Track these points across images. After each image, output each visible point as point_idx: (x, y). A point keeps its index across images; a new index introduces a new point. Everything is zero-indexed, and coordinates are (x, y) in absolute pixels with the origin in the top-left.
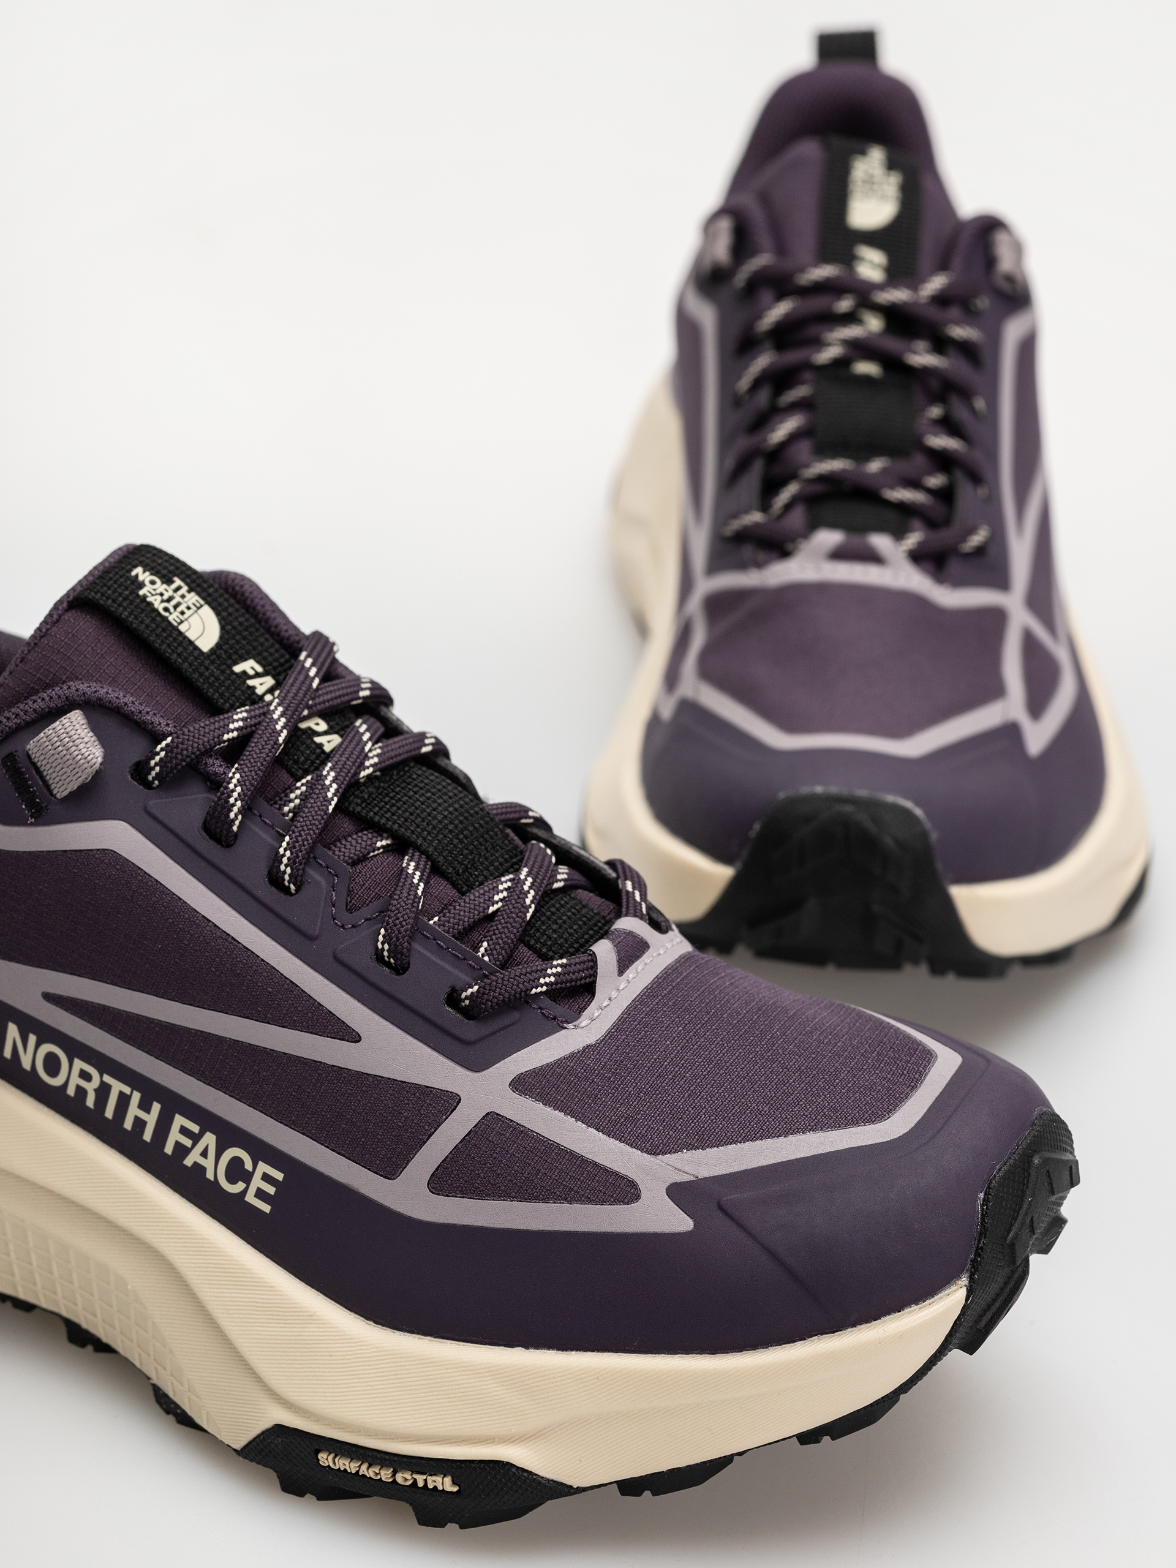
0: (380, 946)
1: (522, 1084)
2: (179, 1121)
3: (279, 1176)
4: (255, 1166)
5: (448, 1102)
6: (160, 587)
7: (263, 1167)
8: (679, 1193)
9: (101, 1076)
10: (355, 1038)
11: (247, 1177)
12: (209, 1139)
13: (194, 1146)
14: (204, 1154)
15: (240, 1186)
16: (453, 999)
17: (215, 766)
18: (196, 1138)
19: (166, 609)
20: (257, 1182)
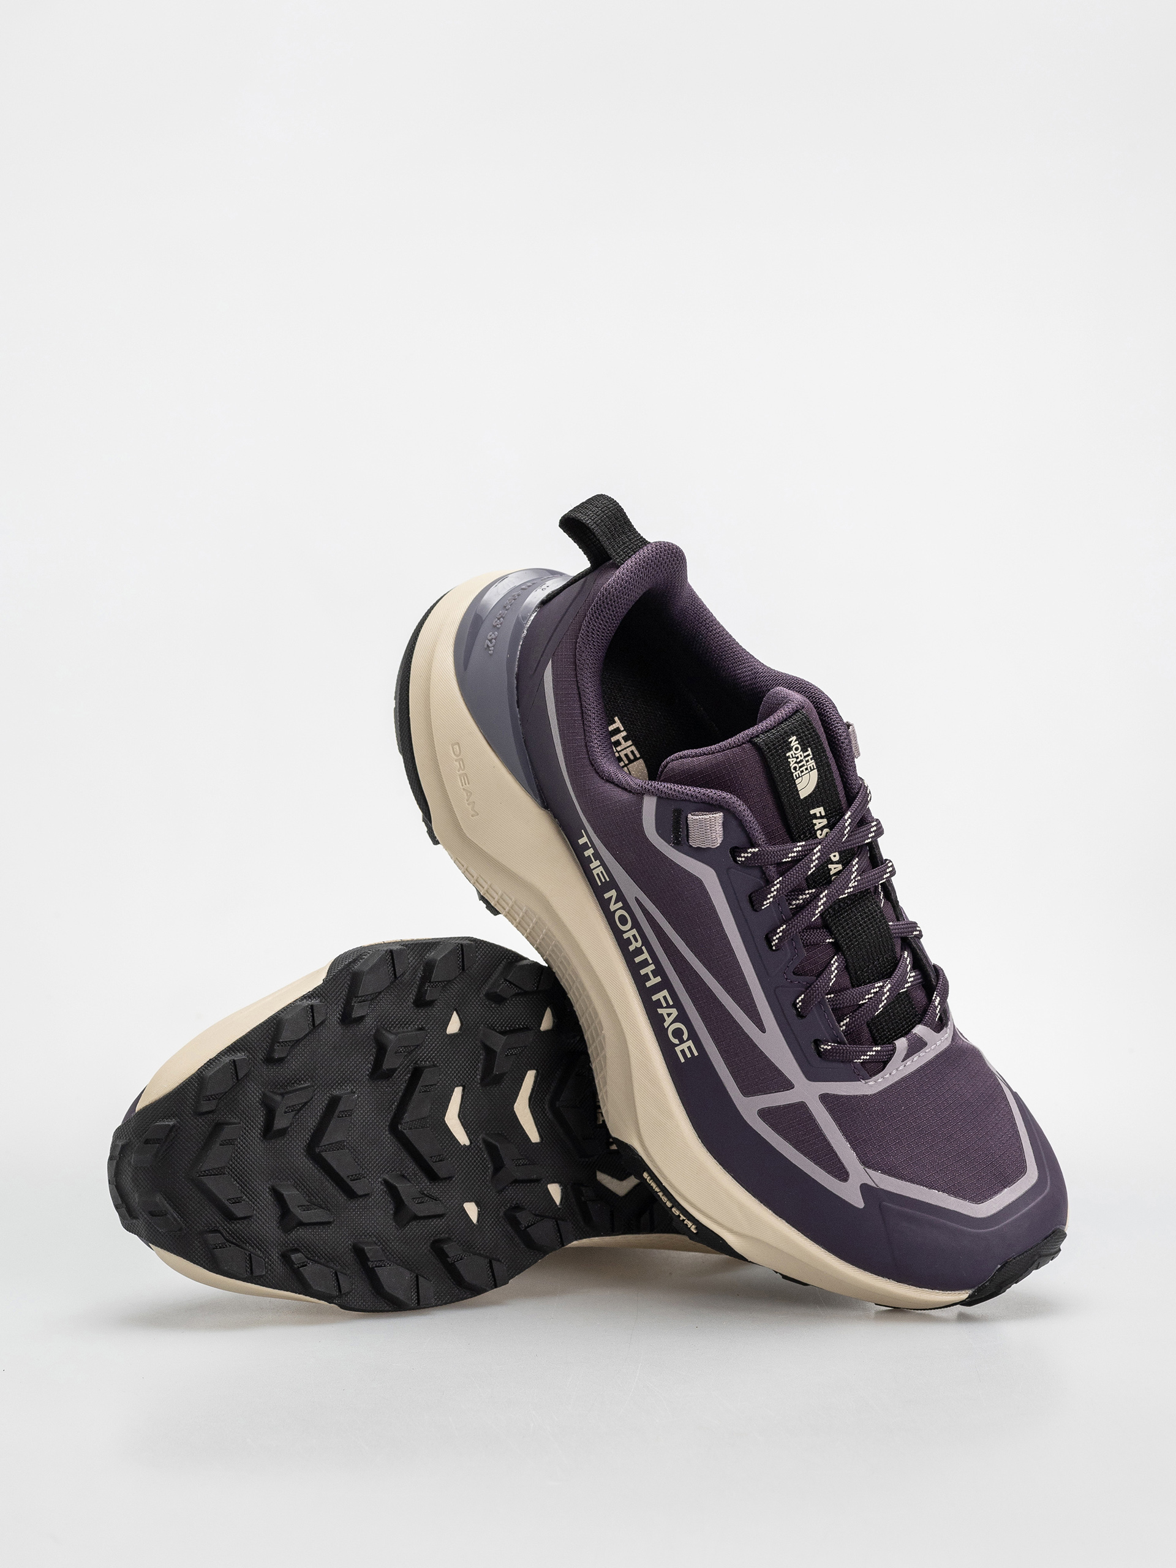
0: (798, 1001)
1: (825, 1098)
2: (665, 993)
3: (696, 1054)
4: (687, 1040)
5: (788, 1085)
6: (799, 753)
7: (690, 1043)
8: (865, 1189)
9: (642, 946)
10: (763, 1030)
11: (682, 1042)
12: (674, 1012)
13: (665, 1008)
14: (669, 1015)
15: (676, 1041)
16: (817, 1043)
17: (772, 870)
18: (668, 1006)
19: (795, 768)
20: (684, 1046)
